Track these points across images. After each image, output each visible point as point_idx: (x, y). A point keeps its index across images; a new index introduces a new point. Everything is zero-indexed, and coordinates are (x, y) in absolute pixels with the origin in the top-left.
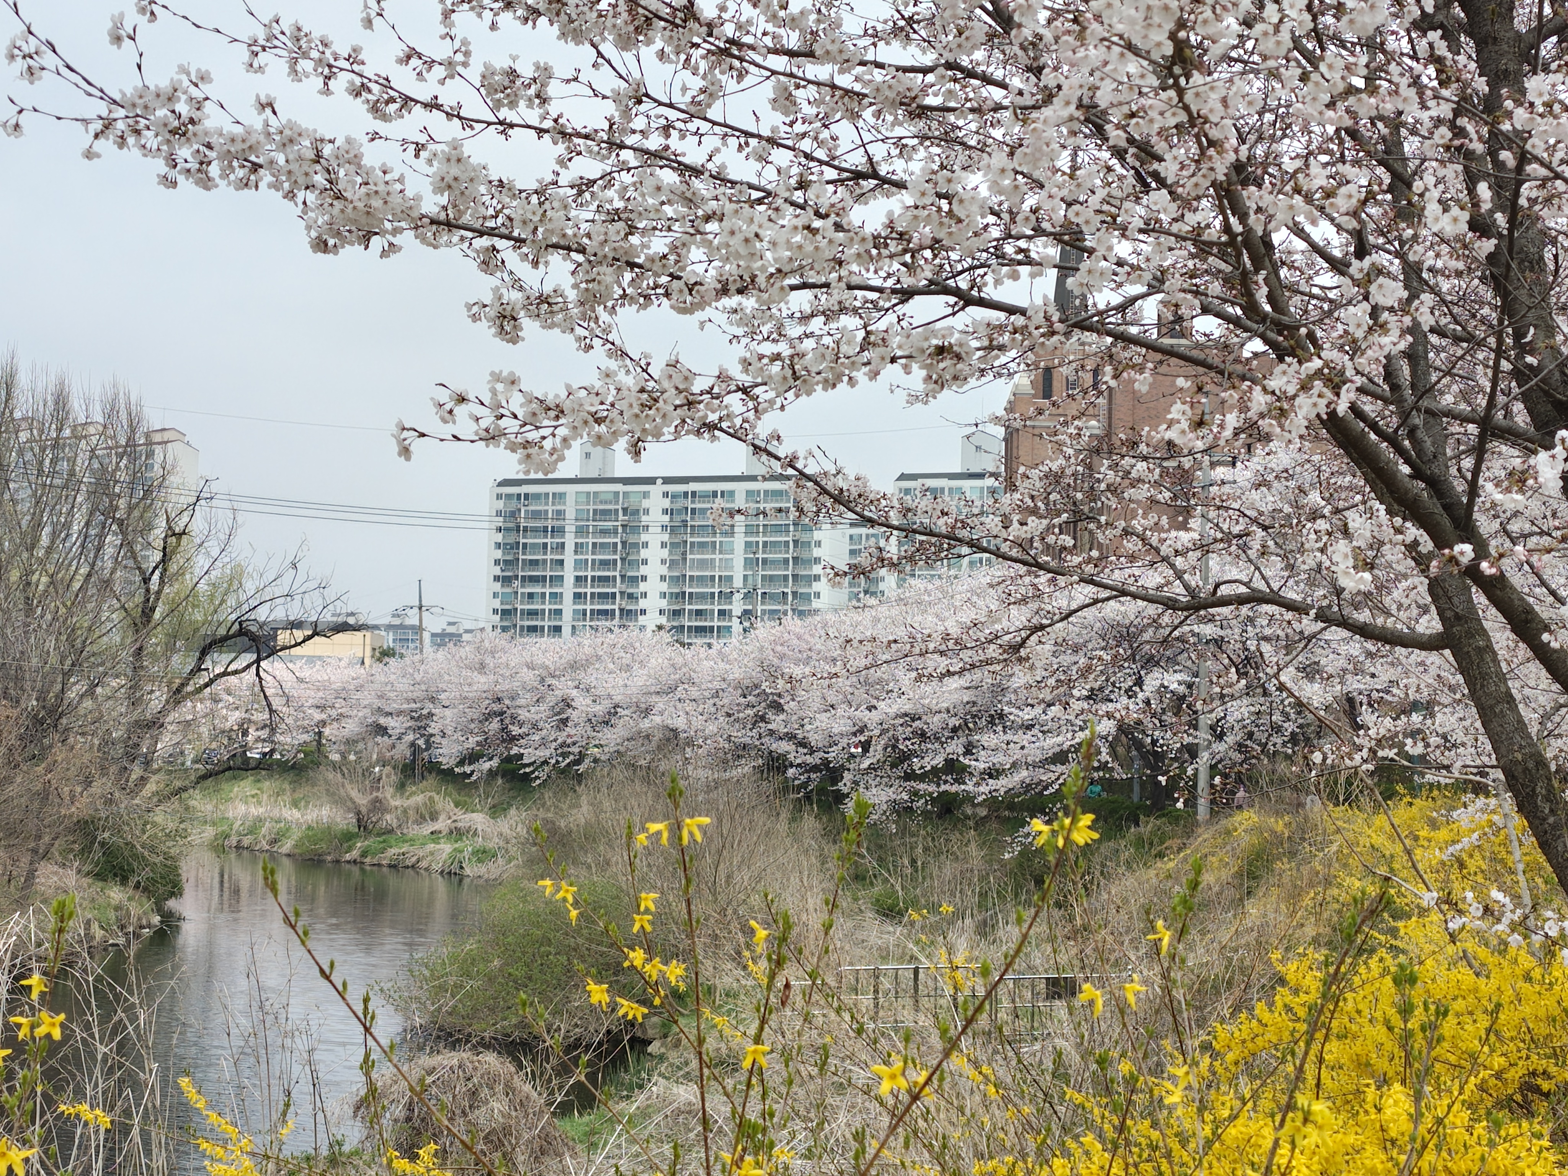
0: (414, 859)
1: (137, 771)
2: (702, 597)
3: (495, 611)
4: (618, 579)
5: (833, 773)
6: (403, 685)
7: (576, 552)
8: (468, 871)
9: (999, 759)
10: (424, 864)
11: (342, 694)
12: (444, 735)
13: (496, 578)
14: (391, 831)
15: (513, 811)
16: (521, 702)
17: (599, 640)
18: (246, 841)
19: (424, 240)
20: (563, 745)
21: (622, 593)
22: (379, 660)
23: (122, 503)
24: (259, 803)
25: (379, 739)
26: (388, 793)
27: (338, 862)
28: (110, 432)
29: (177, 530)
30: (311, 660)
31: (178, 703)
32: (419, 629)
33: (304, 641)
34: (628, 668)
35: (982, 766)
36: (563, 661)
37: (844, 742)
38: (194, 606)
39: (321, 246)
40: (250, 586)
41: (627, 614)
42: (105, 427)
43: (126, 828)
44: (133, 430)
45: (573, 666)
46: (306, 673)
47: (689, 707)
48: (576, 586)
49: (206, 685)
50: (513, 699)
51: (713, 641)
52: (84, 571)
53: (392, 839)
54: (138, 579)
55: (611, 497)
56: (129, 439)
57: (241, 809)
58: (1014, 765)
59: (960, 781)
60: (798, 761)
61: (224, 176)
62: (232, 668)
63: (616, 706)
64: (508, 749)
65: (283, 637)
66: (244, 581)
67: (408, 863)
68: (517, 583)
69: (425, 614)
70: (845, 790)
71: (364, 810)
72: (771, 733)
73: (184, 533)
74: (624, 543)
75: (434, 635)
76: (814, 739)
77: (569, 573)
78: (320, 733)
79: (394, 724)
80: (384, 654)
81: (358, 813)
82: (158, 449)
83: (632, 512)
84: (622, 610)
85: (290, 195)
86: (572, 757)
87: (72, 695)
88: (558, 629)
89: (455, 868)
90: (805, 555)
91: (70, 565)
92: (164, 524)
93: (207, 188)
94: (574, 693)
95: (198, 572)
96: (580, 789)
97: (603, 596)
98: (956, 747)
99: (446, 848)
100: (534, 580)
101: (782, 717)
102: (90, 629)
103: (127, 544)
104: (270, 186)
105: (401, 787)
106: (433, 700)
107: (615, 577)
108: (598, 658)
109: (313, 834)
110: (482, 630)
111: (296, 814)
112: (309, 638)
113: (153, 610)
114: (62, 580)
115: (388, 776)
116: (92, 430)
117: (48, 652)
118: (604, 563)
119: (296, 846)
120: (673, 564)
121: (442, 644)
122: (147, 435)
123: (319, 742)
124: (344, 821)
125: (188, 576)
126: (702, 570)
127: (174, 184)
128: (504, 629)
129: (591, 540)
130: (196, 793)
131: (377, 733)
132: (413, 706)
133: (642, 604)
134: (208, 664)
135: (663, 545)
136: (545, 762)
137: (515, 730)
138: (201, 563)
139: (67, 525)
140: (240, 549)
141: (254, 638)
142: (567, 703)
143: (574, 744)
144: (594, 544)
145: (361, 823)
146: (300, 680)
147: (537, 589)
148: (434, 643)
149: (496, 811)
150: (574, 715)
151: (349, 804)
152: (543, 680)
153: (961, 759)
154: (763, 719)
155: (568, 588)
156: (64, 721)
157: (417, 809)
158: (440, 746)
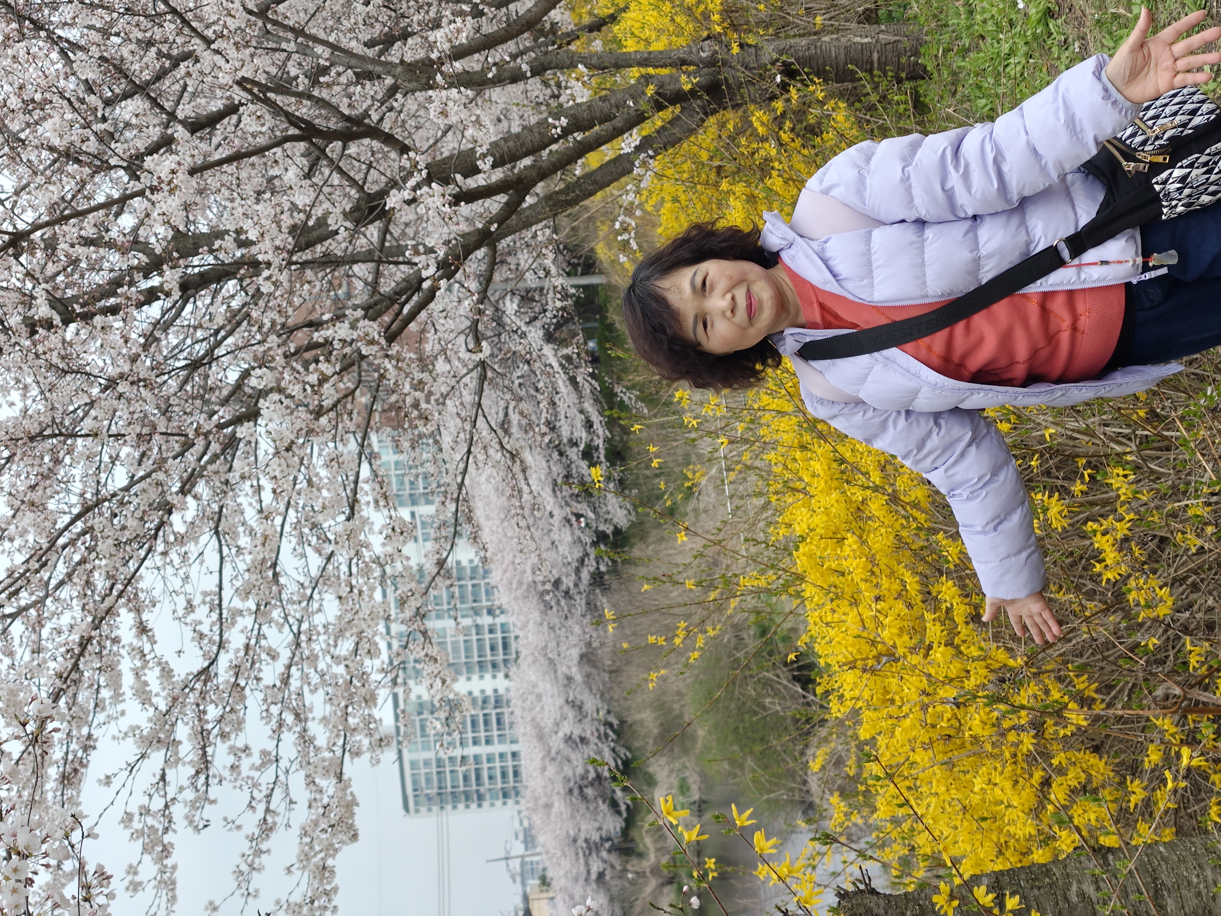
2: (481, 648)
3: (505, 803)
4: (473, 713)
5: (601, 537)
6: (566, 864)
7: (454, 747)
8: (696, 797)
9: (578, 423)
12: (600, 828)
13: (480, 806)
14: (674, 859)
15: (651, 770)
16: (570, 773)
17: (520, 720)
20: (599, 738)
21: (483, 708)
22: (549, 885)
25: (607, 877)
26: (646, 865)
32: (523, 859)
34: (539, 697)
35: (584, 435)
36: (537, 746)
37: (578, 532)
41: (498, 703)
45: (541, 737)
47: (563, 648)
48: (480, 744)
50: (569, 780)
51: (512, 635)
58: (582, 412)
59: (597, 448)
60: (594, 564)
61: (330, 882)
63: (567, 702)
64: (606, 779)
68: (482, 790)
69: (513, 854)
70: (612, 528)
71: (660, 881)
72: (576, 585)
75: (526, 849)
76: (578, 553)
77: (472, 750)
79: (596, 867)
80: (545, 882)
81: (663, 885)
83: (421, 708)
84: (496, 707)
86: (608, 731)
88: (514, 755)
89: (695, 807)
93: (338, 889)
94: (561, 734)
96: (629, 720)
97: (486, 723)
98: (573, 453)
100: (478, 777)
101: (564, 579)
104: (333, 860)
105: (640, 856)
106: (575, 841)
107: (472, 716)
108: (533, 719)
110: (519, 812)
115: (633, 866)
120: (458, 673)
121: (533, 841)
124: (669, 894)
126: (460, 650)
127: (335, 907)
128: (517, 794)
131: (604, 879)
132: (581, 854)
133: (489, 692)
136: (613, 750)
137: (592, 775)
142: (568, 739)
143: (598, 730)
147: (485, 774)
149: (651, 782)
150: (577, 733)
151: (656, 892)
152: (553, 759)
153: (581, 449)
154: (567, 592)
155: (483, 750)
157: (655, 841)
158: (608, 831)
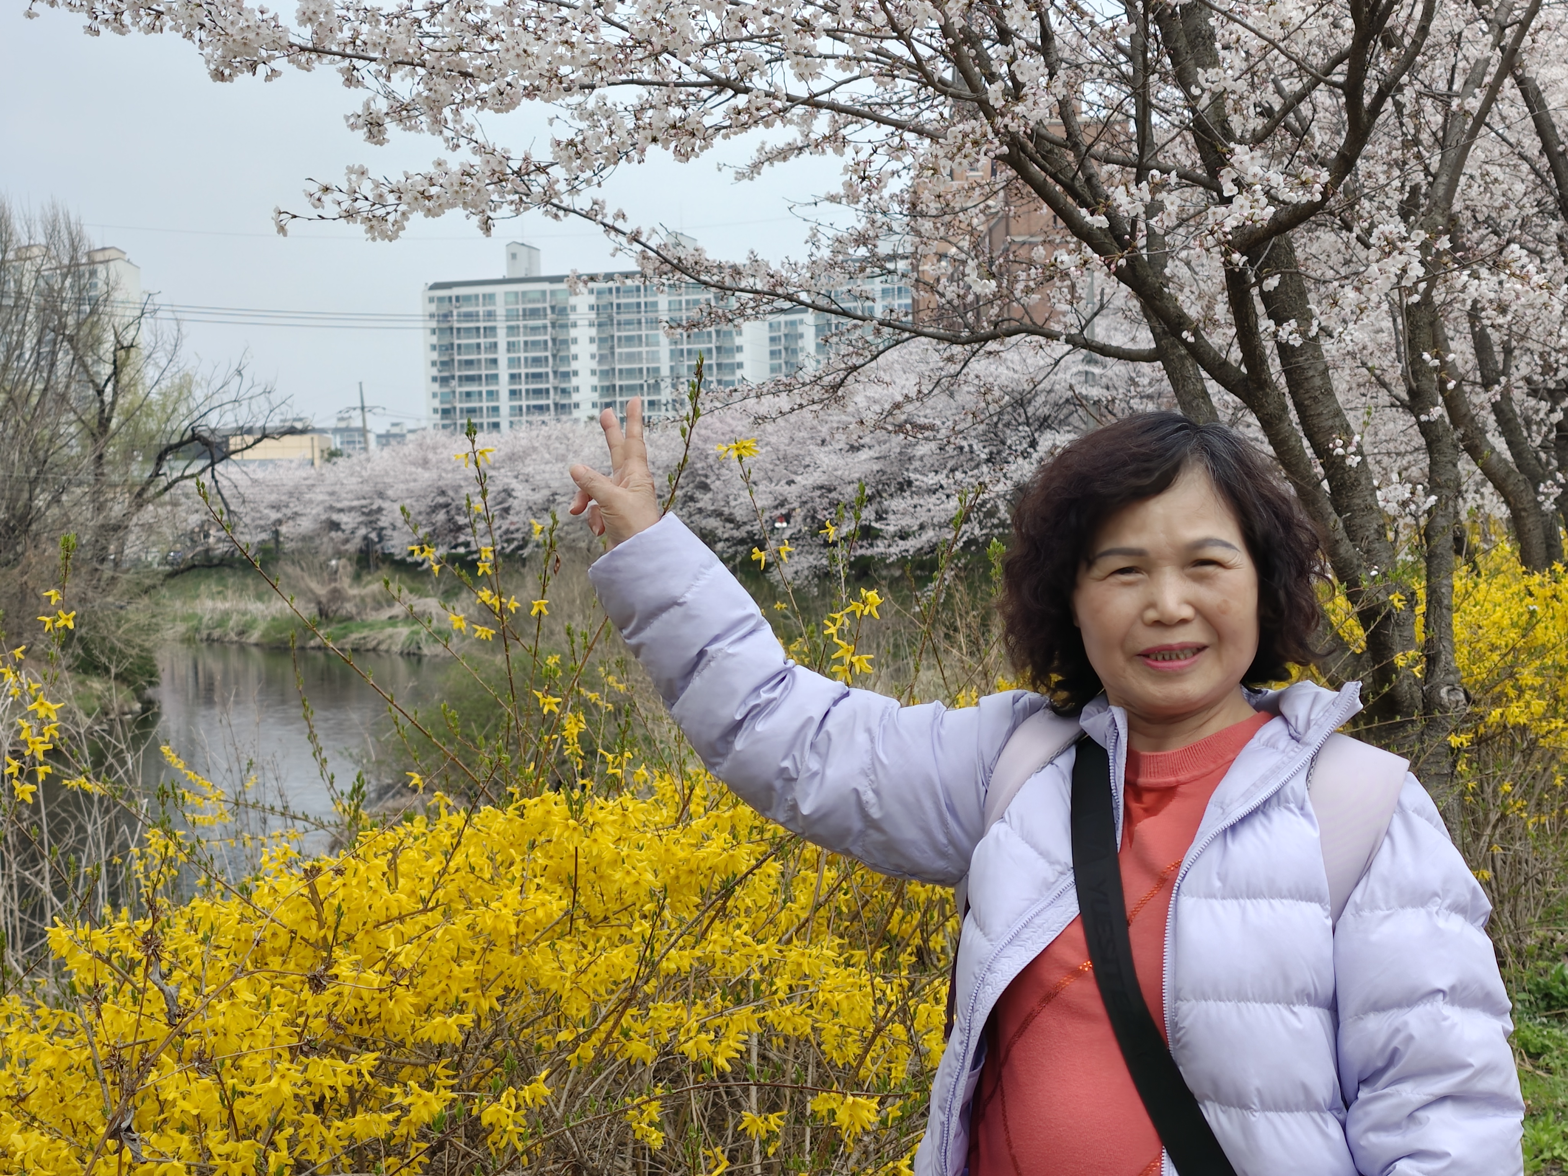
0: (374, 643)
1: (107, 571)
2: (631, 389)
3: (435, 411)
4: (551, 375)
6: (352, 483)
7: (509, 351)
8: (426, 651)
9: (906, 522)
10: (383, 647)
11: (295, 493)
12: (394, 528)
13: (434, 379)
14: (350, 618)
15: (464, 595)
17: (534, 433)
18: (216, 634)
19: (300, 66)
20: (507, 532)
21: (555, 388)
22: (328, 460)
23: (71, 320)
24: (225, 598)
25: (333, 534)
26: (345, 583)
27: (302, 648)
28: (53, 252)
29: (125, 344)
30: (263, 463)
31: (140, 506)
32: (363, 431)
33: (255, 443)
35: (892, 529)
36: (502, 453)
37: (767, 515)
38: (148, 415)
39: (219, 76)
40: (199, 394)
41: (561, 408)
42: (48, 248)
43: (102, 624)
44: (75, 249)
45: (512, 458)
46: (260, 475)
48: (511, 383)
49: (166, 489)
50: (456, 491)
52: (40, 386)
53: (352, 625)
54: (91, 392)
55: (538, 296)
56: (72, 259)
57: (209, 604)
58: (922, 527)
59: (873, 545)
60: (726, 536)
61: (136, 23)
62: (187, 473)
63: (554, 494)
64: (456, 538)
65: (235, 443)
66: (193, 389)
67: (370, 646)
68: (454, 383)
69: (368, 416)
71: (324, 600)
72: (700, 511)
73: (132, 346)
74: (554, 340)
75: (379, 436)
76: (740, 514)
77: (504, 372)
78: (277, 533)
79: (347, 520)
80: (333, 455)
81: (319, 603)
82: (101, 268)
83: (560, 311)
84: (556, 405)
85: (189, 35)
86: (515, 543)
87: (40, 502)
88: (496, 426)
89: (413, 648)
90: (727, 345)
91: (26, 380)
92: (112, 338)
93: (123, 34)
94: (514, 484)
95: (149, 382)
96: (525, 570)
97: (538, 392)
98: (868, 514)
99: (403, 631)
100: (470, 379)
101: (709, 495)
102: (50, 440)
103: (79, 359)
104: (171, 29)
105: (357, 578)
106: (381, 495)
107: (547, 374)
108: (535, 449)
109: (277, 624)
110: (424, 429)
111: (260, 606)
112: (259, 441)
113: (109, 420)
114: (20, 396)
115: (344, 567)
116: (36, 251)
117: (13, 464)
118: (536, 361)
119: (263, 636)
120: (602, 359)
121: (387, 444)
122: (89, 254)
123: (277, 542)
124: (307, 611)
125: (140, 387)
126: (630, 362)
127: (97, 33)
128: (444, 427)
129: (522, 339)
130: (164, 591)
131: (331, 529)
132: (363, 502)
133: (575, 398)
134: (165, 469)
135: (592, 340)
137: (462, 520)
138: (151, 373)
139: (20, 344)
140: (187, 359)
141: (206, 443)
142: (508, 493)
143: (517, 530)
144: (526, 343)
145: (322, 613)
146: (255, 482)
147: (473, 388)
148: (378, 443)
149: (449, 595)
150: (515, 503)
151: (310, 595)
153: (874, 524)
154: (692, 499)
155: (504, 386)
156: (34, 527)
157: (374, 598)
158: (391, 538)
